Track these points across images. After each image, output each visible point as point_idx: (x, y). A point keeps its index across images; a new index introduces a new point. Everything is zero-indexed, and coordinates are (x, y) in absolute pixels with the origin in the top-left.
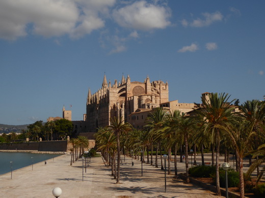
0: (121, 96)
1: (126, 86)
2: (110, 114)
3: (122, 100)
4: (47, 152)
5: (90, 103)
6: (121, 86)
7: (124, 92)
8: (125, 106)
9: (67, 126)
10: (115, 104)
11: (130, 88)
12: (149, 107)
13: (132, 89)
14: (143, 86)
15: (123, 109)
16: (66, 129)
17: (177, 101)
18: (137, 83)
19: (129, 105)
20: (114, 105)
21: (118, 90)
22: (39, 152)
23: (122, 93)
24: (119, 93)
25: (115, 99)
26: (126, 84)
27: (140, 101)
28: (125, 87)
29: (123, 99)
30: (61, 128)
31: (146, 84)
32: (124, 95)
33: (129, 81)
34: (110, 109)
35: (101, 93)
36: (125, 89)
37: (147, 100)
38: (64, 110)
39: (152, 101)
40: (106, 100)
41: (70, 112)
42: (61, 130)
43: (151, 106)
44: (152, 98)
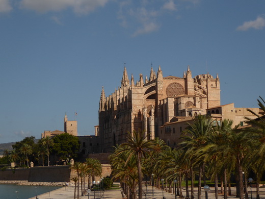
0: (149, 98)
1: (157, 84)
2: (133, 125)
3: (150, 104)
4: (42, 183)
5: (103, 110)
6: (150, 83)
7: (154, 92)
8: (155, 113)
9: (70, 143)
10: (141, 110)
11: (163, 86)
12: (190, 114)
13: (166, 88)
14: (182, 82)
15: (152, 117)
16: (68, 149)
17: (233, 104)
18: (172, 78)
19: (161, 111)
20: (139, 113)
21: (145, 89)
22: (29, 184)
23: (150, 94)
24: (146, 93)
25: (140, 103)
26: (156, 81)
27: (177, 105)
28: (154, 84)
29: (152, 103)
30: (62, 147)
31: (186, 79)
32: (154, 97)
33: (160, 76)
34: (133, 117)
35: (121, 95)
36: (155, 88)
37: (188, 103)
38: (66, 119)
39: (195, 105)
40: (126, 104)
41: (75, 123)
42: (62, 149)
43: (193, 113)
44: (195, 101)
